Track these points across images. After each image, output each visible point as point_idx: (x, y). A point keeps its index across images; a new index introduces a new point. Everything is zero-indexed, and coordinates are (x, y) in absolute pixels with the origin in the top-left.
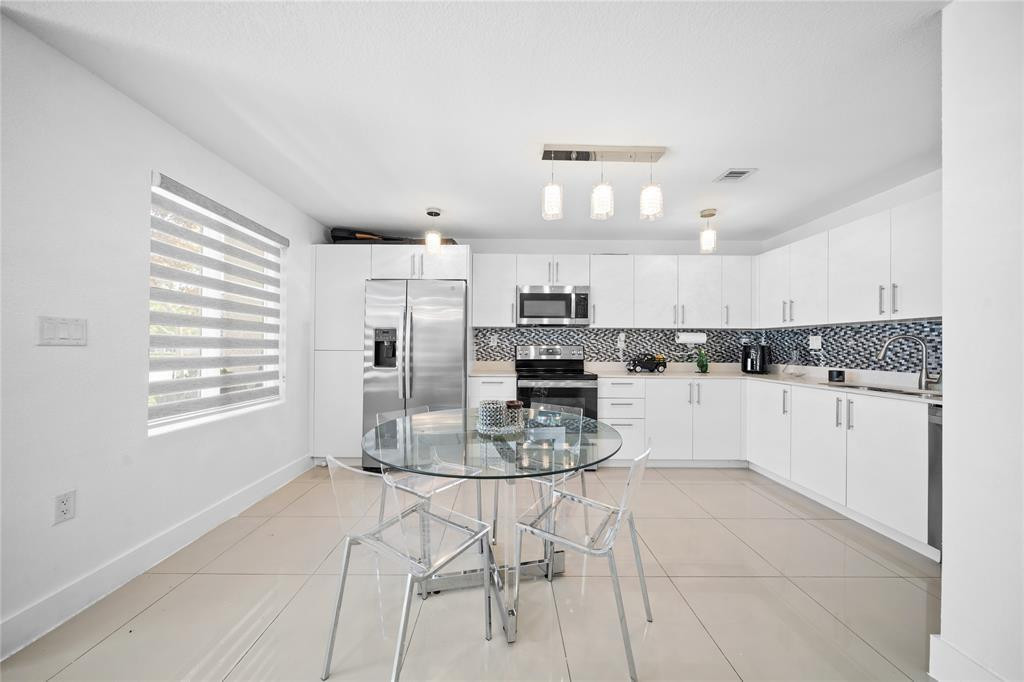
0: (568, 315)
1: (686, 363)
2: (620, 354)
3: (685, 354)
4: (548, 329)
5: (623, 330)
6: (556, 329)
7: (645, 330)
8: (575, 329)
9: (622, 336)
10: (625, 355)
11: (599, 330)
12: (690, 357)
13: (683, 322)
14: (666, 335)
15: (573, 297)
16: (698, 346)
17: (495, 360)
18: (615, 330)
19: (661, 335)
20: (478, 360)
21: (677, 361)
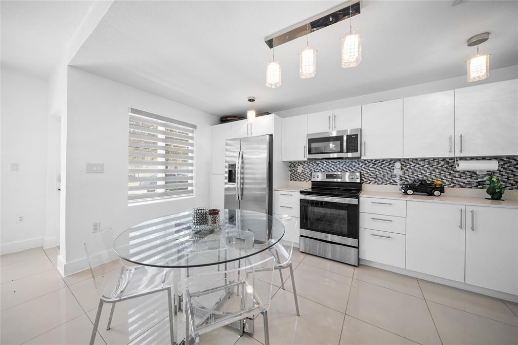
0: (342, 151)
1: (474, 190)
2: (397, 179)
3: (474, 180)
4: (335, 161)
5: (399, 160)
6: (341, 161)
7: (424, 160)
8: (356, 161)
9: (398, 165)
10: (401, 180)
11: (376, 160)
12: (479, 183)
13: (461, 151)
14: (448, 163)
15: (345, 138)
16: (491, 174)
17: (301, 181)
18: (391, 160)
19: (442, 163)
20: (291, 180)
21: (462, 187)
